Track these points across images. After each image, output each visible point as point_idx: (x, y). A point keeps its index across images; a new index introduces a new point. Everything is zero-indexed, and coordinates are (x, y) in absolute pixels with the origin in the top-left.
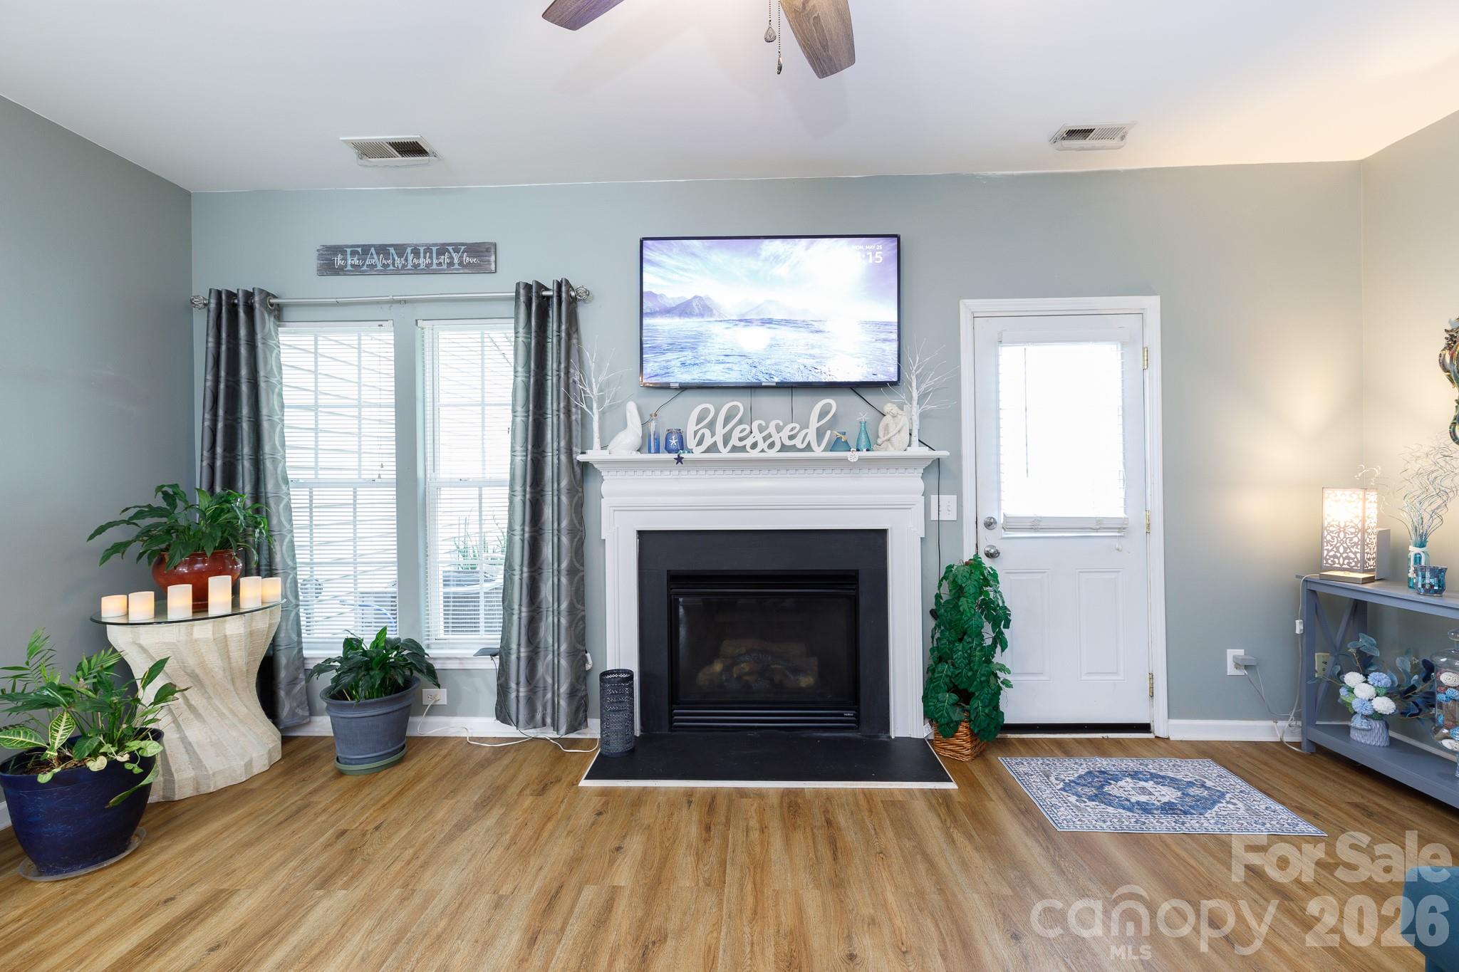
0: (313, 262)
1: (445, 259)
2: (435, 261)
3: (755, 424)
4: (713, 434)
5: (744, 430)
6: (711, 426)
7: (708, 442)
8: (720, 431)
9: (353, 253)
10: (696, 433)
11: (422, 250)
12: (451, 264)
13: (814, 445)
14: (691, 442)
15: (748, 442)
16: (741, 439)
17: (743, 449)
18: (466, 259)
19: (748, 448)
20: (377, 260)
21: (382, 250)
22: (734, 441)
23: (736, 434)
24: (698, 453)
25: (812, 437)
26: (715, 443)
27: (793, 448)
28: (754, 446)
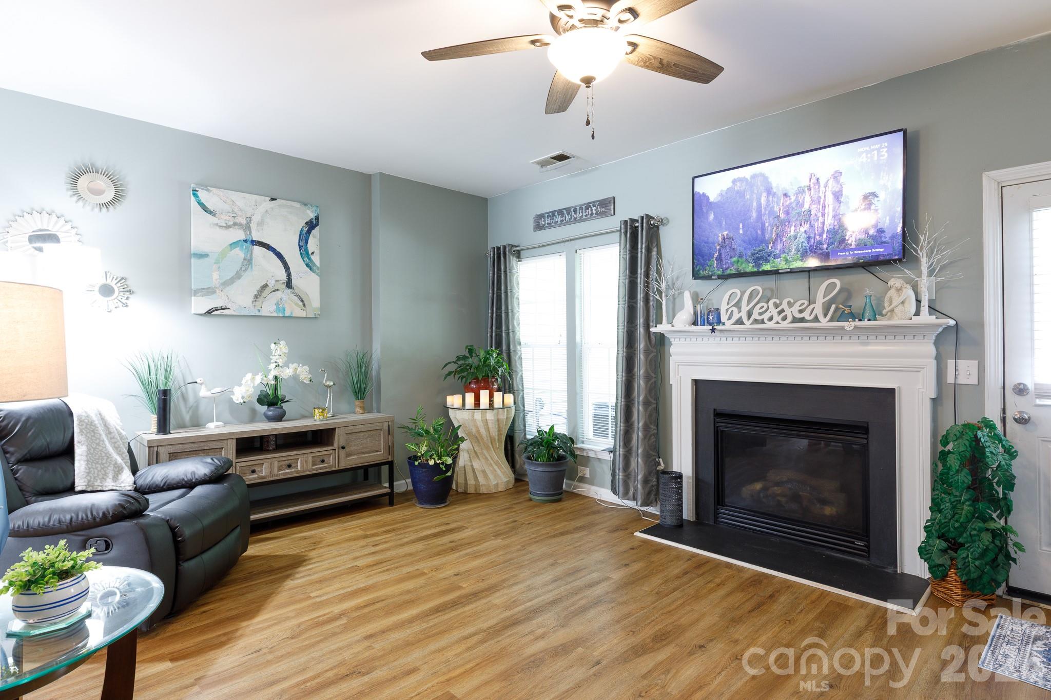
0: (532, 225)
1: (589, 212)
2: (584, 214)
3: (771, 303)
4: (740, 312)
5: (762, 307)
6: (738, 305)
7: (736, 316)
8: (745, 309)
9: (548, 216)
10: (727, 310)
11: (578, 208)
12: (592, 214)
13: (821, 317)
14: (724, 318)
15: (766, 316)
16: (760, 314)
17: (763, 322)
18: (599, 210)
19: (766, 321)
20: (558, 219)
21: (560, 212)
22: (755, 316)
23: (757, 310)
24: (728, 325)
25: (818, 309)
26: (741, 318)
27: (802, 320)
28: (771, 319)
